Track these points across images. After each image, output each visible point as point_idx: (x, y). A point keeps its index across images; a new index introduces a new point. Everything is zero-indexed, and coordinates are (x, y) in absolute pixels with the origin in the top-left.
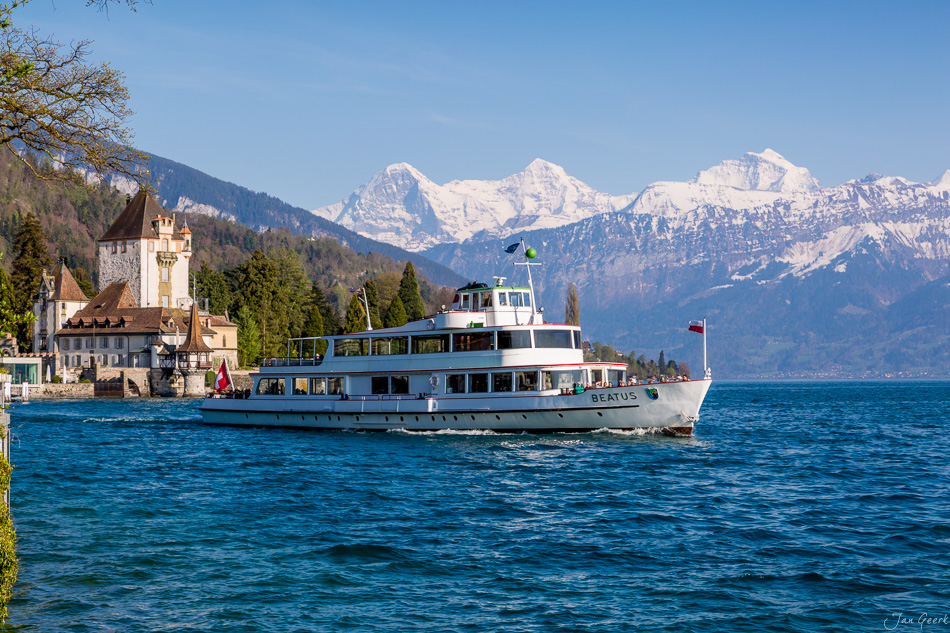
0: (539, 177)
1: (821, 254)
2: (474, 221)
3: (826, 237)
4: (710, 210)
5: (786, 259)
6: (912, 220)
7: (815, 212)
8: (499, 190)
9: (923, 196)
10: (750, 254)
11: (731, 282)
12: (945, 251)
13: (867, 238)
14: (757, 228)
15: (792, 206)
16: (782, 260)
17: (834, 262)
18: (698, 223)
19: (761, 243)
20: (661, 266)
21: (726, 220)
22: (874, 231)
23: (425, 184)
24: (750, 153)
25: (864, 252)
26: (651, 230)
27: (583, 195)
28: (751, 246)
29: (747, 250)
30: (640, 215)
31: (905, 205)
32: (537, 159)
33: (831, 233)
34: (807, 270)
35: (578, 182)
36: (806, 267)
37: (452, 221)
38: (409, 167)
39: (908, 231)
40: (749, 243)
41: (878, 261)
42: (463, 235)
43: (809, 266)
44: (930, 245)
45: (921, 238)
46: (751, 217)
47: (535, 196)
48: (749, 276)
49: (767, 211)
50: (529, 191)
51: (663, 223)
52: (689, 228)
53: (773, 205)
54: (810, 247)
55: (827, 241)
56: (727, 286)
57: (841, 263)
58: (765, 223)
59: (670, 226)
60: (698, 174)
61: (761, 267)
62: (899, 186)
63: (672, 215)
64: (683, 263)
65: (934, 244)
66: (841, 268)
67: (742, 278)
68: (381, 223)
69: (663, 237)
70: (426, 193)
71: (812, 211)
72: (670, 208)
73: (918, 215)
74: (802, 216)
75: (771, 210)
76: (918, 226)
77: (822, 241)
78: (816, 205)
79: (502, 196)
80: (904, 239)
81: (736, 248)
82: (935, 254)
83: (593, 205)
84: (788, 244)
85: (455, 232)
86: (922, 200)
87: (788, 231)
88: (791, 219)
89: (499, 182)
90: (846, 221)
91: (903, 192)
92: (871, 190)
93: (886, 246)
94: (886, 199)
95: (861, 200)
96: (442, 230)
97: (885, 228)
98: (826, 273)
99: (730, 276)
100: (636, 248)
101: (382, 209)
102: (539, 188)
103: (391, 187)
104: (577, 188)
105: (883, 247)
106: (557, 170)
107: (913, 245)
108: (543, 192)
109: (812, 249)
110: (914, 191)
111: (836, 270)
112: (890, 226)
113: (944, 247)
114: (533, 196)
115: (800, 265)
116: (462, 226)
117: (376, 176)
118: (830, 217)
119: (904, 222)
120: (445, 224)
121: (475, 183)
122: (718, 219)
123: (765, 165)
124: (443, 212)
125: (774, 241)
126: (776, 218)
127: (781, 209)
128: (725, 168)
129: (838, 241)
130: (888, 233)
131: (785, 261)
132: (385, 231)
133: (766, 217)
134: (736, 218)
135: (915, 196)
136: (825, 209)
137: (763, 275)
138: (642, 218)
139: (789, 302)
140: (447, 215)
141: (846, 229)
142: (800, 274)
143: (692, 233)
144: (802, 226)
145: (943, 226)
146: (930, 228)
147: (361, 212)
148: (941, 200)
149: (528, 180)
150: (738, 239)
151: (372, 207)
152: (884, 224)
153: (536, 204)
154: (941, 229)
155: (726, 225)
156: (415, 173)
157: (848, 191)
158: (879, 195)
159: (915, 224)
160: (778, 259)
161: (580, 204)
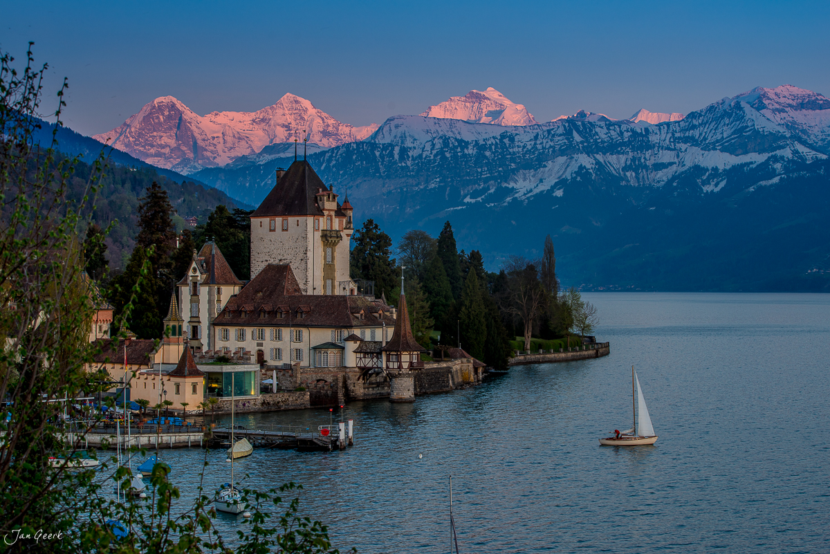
0: (289, 110)
1: (541, 181)
2: (231, 148)
3: (545, 166)
4: (446, 140)
5: (511, 185)
6: (619, 153)
7: (535, 144)
8: (254, 121)
9: (627, 131)
10: (480, 179)
11: (464, 204)
12: (646, 179)
13: (581, 167)
14: (486, 157)
15: (516, 138)
16: (507, 185)
17: (553, 188)
18: (434, 152)
19: (490, 171)
20: (402, 189)
21: (459, 150)
22: (586, 161)
23: (188, 115)
24: (474, 91)
25: (579, 179)
26: (393, 158)
27: (328, 126)
28: (481, 173)
29: (477, 176)
30: (384, 145)
31: (612, 139)
32: (288, 94)
33: (550, 162)
34: (530, 194)
35: (324, 115)
36: (528, 192)
37: (212, 148)
38: (174, 100)
39: (616, 162)
40: (479, 170)
41: (590, 187)
42: (223, 160)
43: (531, 191)
44: (634, 174)
45: (626, 169)
46: (481, 148)
47: (286, 127)
48: (479, 199)
49: (494, 143)
50: (281, 122)
51: (404, 151)
52: (426, 156)
53: (499, 138)
54: (532, 174)
55: (547, 169)
56: (460, 208)
57: (559, 189)
58: (493, 153)
59: (410, 154)
60: (430, 108)
61: (490, 192)
62: (607, 123)
63: (411, 145)
64: (422, 187)
65: (637, 174)
66: (559, 193)
67: (473, 201)
68: (149, 150)
69: (403, 164)
70: (190, 123)
71: (533, 143)
72: (408, 138)
73: (624, 148)
74: (524, 147)
75: (498, 141)
76: (623, 158)
77: (542, 169)
78: (536, 138)
79: (256, 127)
80: (612, 169)
81: (468, 174)
82: (638, 182)
83: (337, 134)
84: (514, 171)
85: (215, 158)
86: (626, 135)
87: (513, 160)
88: (516, 150)
89: (254, 114)
90: (562, 152)
91: (611, 128)
92: (584, 124)
93: (596, 174)
94: (596, 133)
95: (575, 134)
96: (203, 155)
97: (595, 159)
98: (546, 197)
99: (463, 199)
100: (380, 173)
101: (151, 137)
102: (290, 119)
103: (158, 118)
104: (323, 119)
105: (594, 175)
106: (306, 103)
107: (620, 174)
108: (293, 123)
109: (533, 176)
110: (620, 127)
111: (554, 195)
112: (600, 157)
113: (646, 176)
114: (283, 126)
115: (524, 190)
116: (221, 153)
117: (145, 108)
118: (548, 149)
119: (612, 154)
120: (206, 150)
121: (231, 114)
122: (451, 149)
123: (488, 102)
124: (204, 140)
125: (500, 169)
126: (501, 148)
127: (506, 141)
128: (452, 103)
129: (556, 169)
130: (598, 163)
131: (510, 186)
132: (152, 156)
133: (493, 147)
134: (467, 148)
135: (621, 131)
136: (545, 141)
137: (491, 198)
138: (385, 147)
139: (514, 223)
140: (207, 143)
141: (562, 160)
142: (523, 198)
143: (430, 161)
144: (524, 156)
145: (645, 158)
146: (633, 159)
147: (131, 139)
148: (643, 136)
149: (280, 112)
150: (470, 166)
151: (140, 135)
152: (595, 155)
153: (286, 133)
154: (643, 160)
155: (459, 154)
156: (179, 105)
157: (564, 126)
158: (591, 130)
159: (621, 156)
160: (505, 185)
161: (325, 134)
